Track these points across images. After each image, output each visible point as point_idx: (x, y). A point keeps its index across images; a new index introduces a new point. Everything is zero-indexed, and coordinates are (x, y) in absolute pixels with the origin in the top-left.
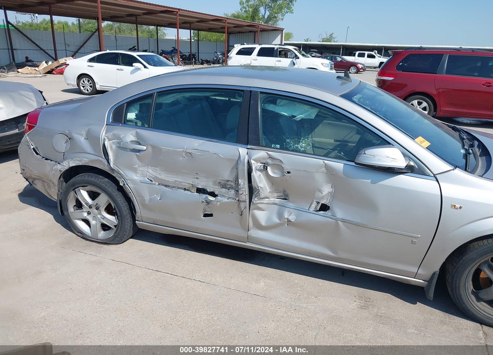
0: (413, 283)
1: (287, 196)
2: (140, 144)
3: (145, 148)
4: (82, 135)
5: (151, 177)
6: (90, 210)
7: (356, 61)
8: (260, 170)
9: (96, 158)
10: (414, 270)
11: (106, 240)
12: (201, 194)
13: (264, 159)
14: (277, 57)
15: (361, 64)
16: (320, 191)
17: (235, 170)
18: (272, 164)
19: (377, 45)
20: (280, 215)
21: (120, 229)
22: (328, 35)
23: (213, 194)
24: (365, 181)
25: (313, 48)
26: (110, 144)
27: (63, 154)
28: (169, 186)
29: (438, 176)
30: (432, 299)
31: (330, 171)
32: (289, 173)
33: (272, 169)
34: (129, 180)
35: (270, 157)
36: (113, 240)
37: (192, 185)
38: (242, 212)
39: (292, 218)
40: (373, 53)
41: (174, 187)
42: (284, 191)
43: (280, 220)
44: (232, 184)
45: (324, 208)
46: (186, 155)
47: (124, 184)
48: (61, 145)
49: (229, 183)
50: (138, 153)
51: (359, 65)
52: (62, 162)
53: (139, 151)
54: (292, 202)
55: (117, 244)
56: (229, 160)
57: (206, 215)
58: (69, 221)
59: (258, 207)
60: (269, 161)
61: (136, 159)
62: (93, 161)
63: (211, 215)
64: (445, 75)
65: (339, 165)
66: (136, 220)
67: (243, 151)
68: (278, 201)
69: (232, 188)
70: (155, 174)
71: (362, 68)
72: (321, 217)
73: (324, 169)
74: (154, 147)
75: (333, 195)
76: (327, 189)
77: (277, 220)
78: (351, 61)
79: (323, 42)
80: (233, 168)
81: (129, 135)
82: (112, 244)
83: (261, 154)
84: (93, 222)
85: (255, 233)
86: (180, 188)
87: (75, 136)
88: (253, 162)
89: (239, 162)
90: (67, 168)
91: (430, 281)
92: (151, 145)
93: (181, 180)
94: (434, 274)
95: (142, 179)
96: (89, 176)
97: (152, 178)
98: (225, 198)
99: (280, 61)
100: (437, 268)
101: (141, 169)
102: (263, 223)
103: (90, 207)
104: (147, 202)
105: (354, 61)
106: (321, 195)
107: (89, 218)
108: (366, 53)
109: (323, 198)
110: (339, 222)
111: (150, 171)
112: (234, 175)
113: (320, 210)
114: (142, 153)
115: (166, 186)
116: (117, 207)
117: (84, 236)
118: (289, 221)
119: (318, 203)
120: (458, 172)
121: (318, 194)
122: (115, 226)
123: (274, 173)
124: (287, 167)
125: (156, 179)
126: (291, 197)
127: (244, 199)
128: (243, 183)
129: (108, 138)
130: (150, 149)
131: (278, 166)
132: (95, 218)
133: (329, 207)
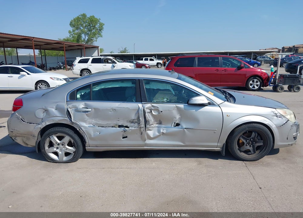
0: (216, 150)
1: (161, 122)
2: (88, 109)
3: (90, 110)
4: (53, 108)
5: (93, 124)
6: (58, 146)
7: (144, 63)
8: (149, 113)
9: (63, 118)
10: (216, 144)
11: (69, 160)
12: (121, 128)
13: (150, 107)
14: (104, 63)
15: (147, 64)
16: (175, 118)
17: (137, 114)
18: (154, 109)
19: (152, 53)
20: (159, 132)
21: (77, 153)
22: (124, 49)
23: (127, 127)
24: (193, 111)
25: (117, 57)
26: (71, 111)
27: (41, 119)
28: (104, 127)
29: (220, 105)
30: (224, 155)
31: (178, 109)
32: (161, 112)
33: (154, 111)
34: (83, 127)
35: (153, 106)
36: (72, 160)
37: (116, 124)
38: (142, 133)
39: (165, 131)
40: (152, 58)
41: (107, 127)
42: (160, 120)
43: (159, 133)
44: (136, 120)
45: (178, 125)
46: (113, 110)
47: (79, 129)
48: (41, 114)
49: (135, 120)
50: (87, 113)
51: (147, 65)
52: (42, 123)
53: (87, 112)
54: (164, 125)
55: (75, 162)
56: (134, 110)
57: (123, 138)
58: (45, 155)
59: (149, 129)
60: (152, 108)
61: (86, 116)
62: (61, 120)
63: (126, 137)
64: (197, 67)
65: (182, 106)
66: (86, 147)
67: (140, 105)
68: (157, 125)
69: (136, 122)
70: (96, 122)
71: (149, 67)
72: (177, 129)
73: (176, 108)
74: (95, 109)
75: (181, 119)
76: (178, 117)
77: (158, 134)
78: (141, 63)
79: (121, 53)
80: (136, 114)
81: (81, 105)
82: (72, 162)
83: (148, 105)
84: (60, 153)
85: (148, 142)
86: (110, 127)
87: (49, 109)
88: (145, 109)
89: (139, 110)
90: (44, 126)
91: (223, 148)
92: (93, 108)
93: (110, 123)
94: (224, 144)
95: (89, 125)
96: (58, 128)
97: (95, 124)
98: (133, 128)
99: (105, 65)
100: (224, 141)
101: (88, 120)
102: (152, 136)
103: (59, 144)
104: (93, 136)
105: (143, 63)
106: (176, 119)
107: (58, 151)
108: (149, 58)
109: (177, 120)
110: (185, 129)
111: (93, 121)
112: (137, 116)
113: (176, 126)
114: (89, 113)
115: (102, 127)
116: (75, 142)
117: (55, 161)
118: (163, 133)
119: (175, 123)
120: (226, 103)
121: (175, 119)
122: (74, 152)
123: (155, 113)
124: (160, 109)
125: (96, 124)
126: (163, 123)
127: (142, 127)
128: (142, 119)
129: (69, 108)
130: (93, 110)
131: (157, 109)
132: (61, 150)
133: (179, 124)
